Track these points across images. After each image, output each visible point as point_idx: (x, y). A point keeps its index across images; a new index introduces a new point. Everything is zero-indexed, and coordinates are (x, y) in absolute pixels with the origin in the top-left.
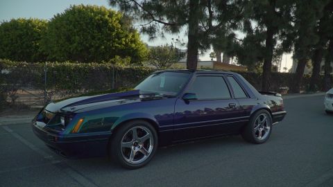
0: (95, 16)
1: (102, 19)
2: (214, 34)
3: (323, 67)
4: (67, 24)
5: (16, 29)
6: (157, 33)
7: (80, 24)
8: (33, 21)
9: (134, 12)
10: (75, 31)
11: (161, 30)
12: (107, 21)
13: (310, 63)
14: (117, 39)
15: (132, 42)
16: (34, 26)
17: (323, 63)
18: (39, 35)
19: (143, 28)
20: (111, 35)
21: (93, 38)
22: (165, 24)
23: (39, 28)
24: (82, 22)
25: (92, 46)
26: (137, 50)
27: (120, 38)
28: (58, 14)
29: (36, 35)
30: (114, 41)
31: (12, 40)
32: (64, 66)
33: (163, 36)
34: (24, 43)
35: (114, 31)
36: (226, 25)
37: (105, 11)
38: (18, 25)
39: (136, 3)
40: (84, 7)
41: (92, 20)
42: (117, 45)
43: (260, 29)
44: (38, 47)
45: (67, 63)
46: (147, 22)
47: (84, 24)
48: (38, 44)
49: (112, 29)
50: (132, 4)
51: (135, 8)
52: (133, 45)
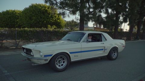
0: (42, 8)
1: (45, 10)
2: (91, 15)
3: (142, 28)
4: (30, 12)
5: (8, 14)
6: (66, 15)
7: (35, 12)
8: (16, 11)
9: (55, 6)
10: (33, 15)
11: (68, 14)
12: (47, 10)
13: (136, 27)
14: (51, 18)
15: (58, 19)
16: (16, 13)
17: (142, 27)
18: (18, 17)
19: (60, 13)
20: (48, 16)
21: (41, 18)
22: (70, 11)
23: (18, 14)
24: (36, 11)
25: (41, 21)
26: (60, 23)
27: (52, 18)
28: (26, 8)
29: (17, 17)
30: (50, 19)
31: (6, 19)
32: (24, 30)
33: (69, 16)
34: (12, 20)
35: (50, 14)
36: (96, 11)
37: (46, 6)
38: (9, 13)
39: (56, 2)
40: (37, 4)
41: (40, 10)
42: (51, 20)
43: (112, 12)
44: (18, 22)
45: (26, 29)
46: (61, 10)
47: (37, 12)
48: (18, 21)
49: (49, 14)
50: (55, 2)
51: (56, 4)
52: (59, 21)
